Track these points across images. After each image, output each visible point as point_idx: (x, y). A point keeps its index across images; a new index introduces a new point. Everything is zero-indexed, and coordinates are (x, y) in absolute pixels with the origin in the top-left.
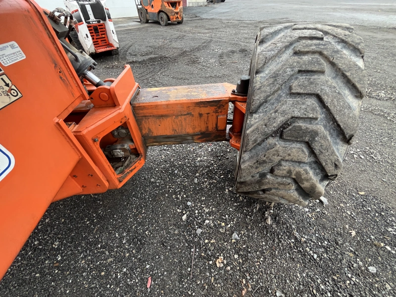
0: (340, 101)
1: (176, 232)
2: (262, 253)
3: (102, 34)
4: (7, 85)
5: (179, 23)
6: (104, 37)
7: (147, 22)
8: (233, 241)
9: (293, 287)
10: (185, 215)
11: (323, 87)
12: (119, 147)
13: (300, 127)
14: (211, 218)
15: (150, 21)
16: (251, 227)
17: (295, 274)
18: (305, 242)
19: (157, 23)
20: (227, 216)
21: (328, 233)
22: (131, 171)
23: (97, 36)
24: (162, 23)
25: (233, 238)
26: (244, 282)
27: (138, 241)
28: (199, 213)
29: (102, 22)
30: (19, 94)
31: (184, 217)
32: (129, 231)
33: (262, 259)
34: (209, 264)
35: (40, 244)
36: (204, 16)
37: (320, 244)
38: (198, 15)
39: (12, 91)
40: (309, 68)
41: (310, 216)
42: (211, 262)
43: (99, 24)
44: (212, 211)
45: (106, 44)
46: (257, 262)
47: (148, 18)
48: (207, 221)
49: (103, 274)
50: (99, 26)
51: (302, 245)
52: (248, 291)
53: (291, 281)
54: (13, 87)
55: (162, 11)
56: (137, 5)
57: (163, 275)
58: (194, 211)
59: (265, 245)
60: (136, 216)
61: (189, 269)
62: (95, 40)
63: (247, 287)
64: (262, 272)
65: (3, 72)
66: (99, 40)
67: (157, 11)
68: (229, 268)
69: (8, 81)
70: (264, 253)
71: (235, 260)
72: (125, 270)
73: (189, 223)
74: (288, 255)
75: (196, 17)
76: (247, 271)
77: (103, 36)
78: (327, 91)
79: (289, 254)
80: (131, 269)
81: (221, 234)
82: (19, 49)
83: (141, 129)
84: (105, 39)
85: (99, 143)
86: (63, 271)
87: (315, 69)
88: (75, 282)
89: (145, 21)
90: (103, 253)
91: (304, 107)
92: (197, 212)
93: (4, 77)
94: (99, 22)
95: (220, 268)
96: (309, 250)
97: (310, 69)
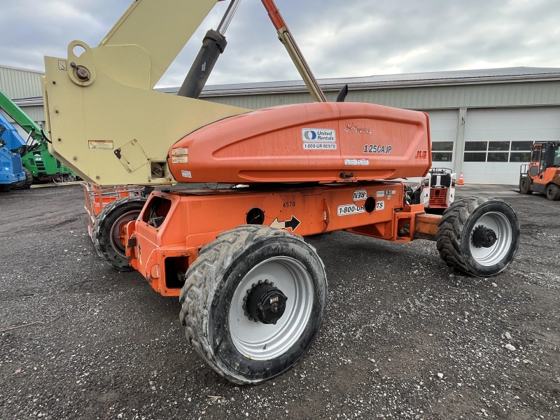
6: (442, 199)
15: (533, 193)
19: (543, 196)
23: (436, 197)
24: (549, 196)
43: (442, 189)
45: (441, 203)
47: (532, 189)
55: (553, 183)
56: (521, 174)
62: (433, 199)
66: (436, 200)
67: (546, 182)
77: (442, 197)
83: (415, 227)
85: (398, 219)
89: (526, 191)
94: (443, 187)
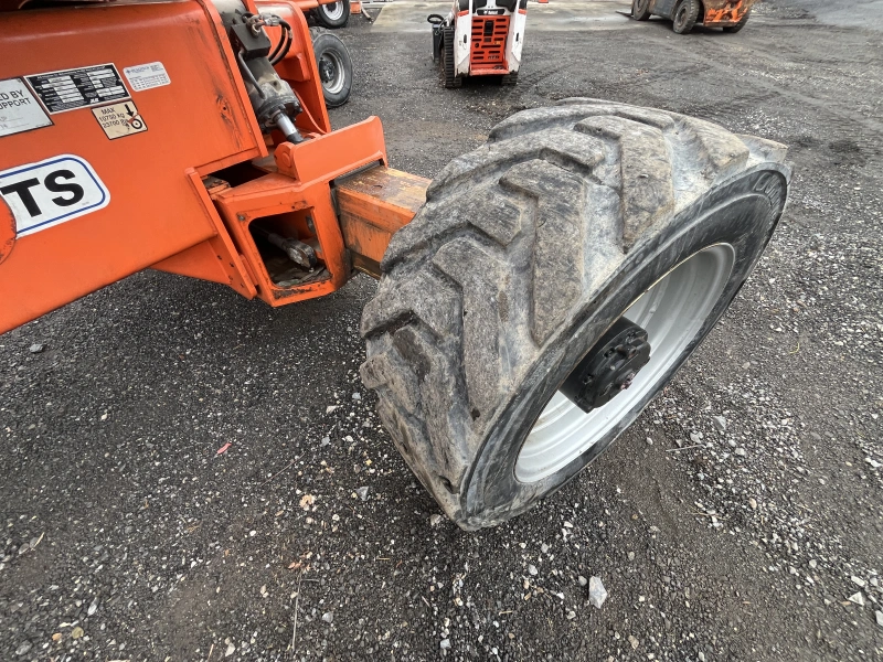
0: (486, 323)
1: (304, 419)
2: (375, 550)
3: (496, 40)
4: (130, 113)
5: (730, 30)
6: (499, 46)
7: (645, 18)
8: (354, 495)
9: (359, 637)
10: (334, 407)
11: (475, 277)
12: (298, 247)
13: (413, 337)
14: (362, 439)
15: (652, 17)
16: (400, 502)
17: (383, 627)
18: (458, 609)
19: (666, 23)
20: (386, 456)
21: (526, 646)
22: (302, 291)
23: (486, 40)
24: (677, 25)
25: (358, 491)
26: (308, 556)
27: (260, 393)
28: (353, 418)
29: (506, 13)
30: (144, 127)
31: (331, 409)
32: (263, 375)
33: (363, 557)
34: (295, 491)
35: (188, 325)
36: (828, 18)
37: (481, 638)
38: (812, 13)
39: (134, 122)
40: (485, 226)
41: (526, 587)
42: (298, 492)
43: (499, 17)
44: (376, 432)
45: (497, 60)
46: (354, 554)
47: (651, 9)
48: (349, 438)
49: (201, 400)
50: (498, 20)
51: (447, 606)
52: (299, 570)
53: (366, 627)
54: (138, 117)
57: (241, 453)
58: (350, 410)
59: (392, 547)
60: (286, 361)
61: (270, 475)
62: (479, 49)
63: (305, 563)
64: (343, 570)
65: (130, 97)
66: (486, 50)
68: (309, 520)
69: (133, 109)
70: (377, 553)
71: (330, 521)
72: (219, 414)
73: (329, 420)
74: (408, 593)
75: (804, 17)
76: (326, 548)
77: (498, 43)
78: (478, 289)
79: (411, 595)
80: (225, 419)
81: (352, 472)
82: (164, 71)
84: (500, 49)
85: (247, 224)
86: (180, 367)
87: (491, 232)
88: (177, 387)
89: (642, 14)
90: (220, 378)
91: (431, 300)
92: (352, 414)
93: (130, 104)
94: (501, 12)
95: (301, 510)
96: (447, 624)
97: (483, 228)
